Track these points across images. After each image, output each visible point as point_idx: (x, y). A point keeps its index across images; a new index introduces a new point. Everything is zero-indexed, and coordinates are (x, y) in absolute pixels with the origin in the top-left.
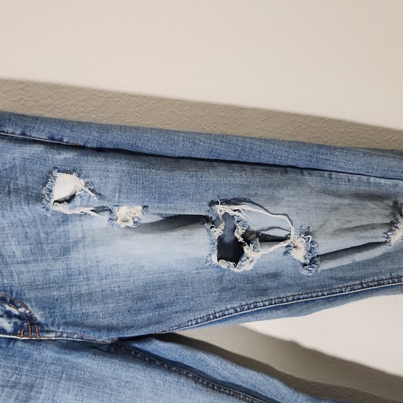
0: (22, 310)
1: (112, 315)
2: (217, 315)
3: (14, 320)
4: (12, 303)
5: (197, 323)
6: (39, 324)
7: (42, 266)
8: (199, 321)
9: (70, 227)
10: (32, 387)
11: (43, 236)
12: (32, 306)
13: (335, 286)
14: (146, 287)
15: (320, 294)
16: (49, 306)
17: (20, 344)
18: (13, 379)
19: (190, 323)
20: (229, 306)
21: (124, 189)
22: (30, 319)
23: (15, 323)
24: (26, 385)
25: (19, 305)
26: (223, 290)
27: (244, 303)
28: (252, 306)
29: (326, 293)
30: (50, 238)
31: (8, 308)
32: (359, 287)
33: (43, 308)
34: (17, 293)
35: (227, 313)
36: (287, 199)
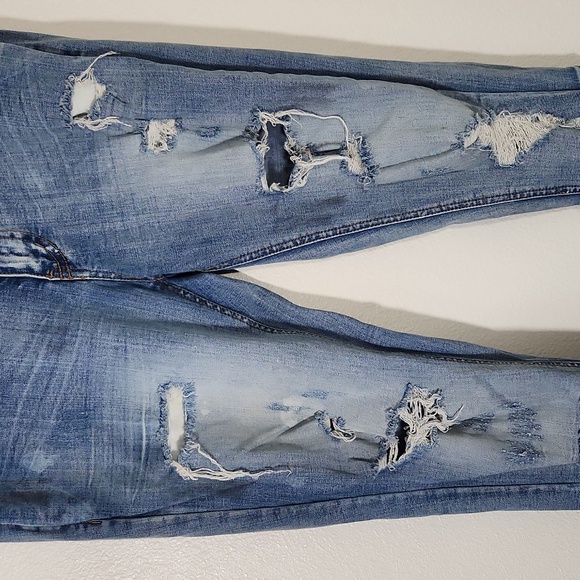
0: (50, 248)
1: (152, 251)
2: (274, 249)
3: (41, 259)
4: (38, 241)
5: (251, 258)
6: (70, 263)
7: (70, 201)
8: (254, 255)
9: (97, 154)
10: (65, 330)
11: (67, 166)
12: (60, 244)
13: (408, 210)
14: (189, 222)
15: (392, 219)
16: (80, 243)
17: (50, 285)
18: (43, 323)
19: (243, 259)
20: (287, 239)
21: (152, 94)
22: (60, 258)
23: (43, 262)
24: (59, 328)
25: (46, 243)
26: (277, 221)
27: (304, 234)
28: (314, 237)
29: (398, 218)
30: (76, 169)
31: (34, 247)
32: (438, 210)
33: (74, 247)
34: (43, 231)
35: (285, 246)
36: (339, 101)
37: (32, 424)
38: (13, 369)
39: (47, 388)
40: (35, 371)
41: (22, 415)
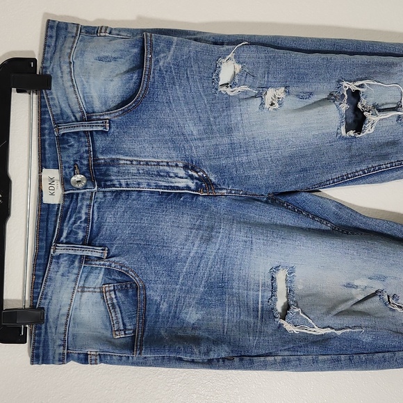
0: (201, 174)
1: (268, 177)
2: (350, 176)
3: (195, 181)
4: (193, 169)
5: (334, 182)
6: (213, 184)
7: (213, 142)
8: (335, 180)
9: (232, 111)
10: (212, 228)
11: (212, 119)
12: (208, 171)
14: (291, 157)
16: (219, 170)
17: (201, 198)
18: (198, 223)
19: (328, 183)
20: (358, 169)
22: (206, 180)
23: (196, 183)
24: (208, 227)
25: (198, 170)
26: (352, 157)
27: (370, 166)
28: (377, 168)
30: (217, 121)
31: (190, 172)
33: (216, 173)
34: (196, 162)
35: (357, 174)
37: (188, 290)
38: (178, 253)
39: (199, 266)
40: (192, 255)
41: (183, 284)
